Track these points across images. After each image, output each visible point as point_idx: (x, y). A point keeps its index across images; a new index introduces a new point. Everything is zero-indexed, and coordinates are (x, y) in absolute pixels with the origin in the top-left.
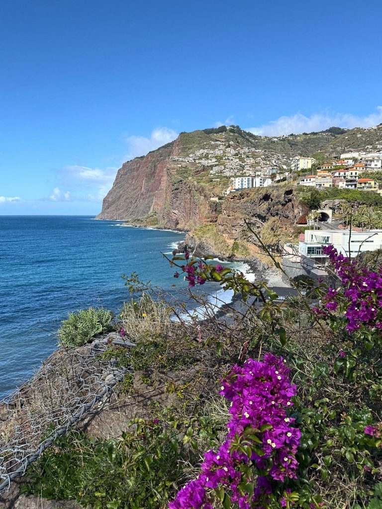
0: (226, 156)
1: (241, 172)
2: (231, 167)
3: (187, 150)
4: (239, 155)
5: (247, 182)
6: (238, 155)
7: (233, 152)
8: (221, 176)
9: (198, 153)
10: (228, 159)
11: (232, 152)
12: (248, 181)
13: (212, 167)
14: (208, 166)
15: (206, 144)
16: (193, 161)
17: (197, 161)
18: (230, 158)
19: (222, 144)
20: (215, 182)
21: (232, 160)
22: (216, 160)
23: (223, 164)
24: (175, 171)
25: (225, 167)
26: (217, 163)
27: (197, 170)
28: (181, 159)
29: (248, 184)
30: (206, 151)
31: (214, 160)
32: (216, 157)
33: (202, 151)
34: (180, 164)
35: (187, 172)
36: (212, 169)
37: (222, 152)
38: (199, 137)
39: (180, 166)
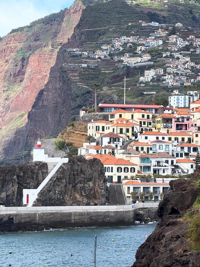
0: (167, 50)
1: (192, 80)
2: (175, 71)
3: (97, 35)
4: (191, 50)
5: (183, 101)
6: (188, 50)
7: (181, 43)
8: (158, 86)
9: (118, 44)
10: (172, 56)
11: (178, 43)
12: (185, 99)
13: (141, 70)
14: (135, 68)
15: (132, 27)
16: (109, 58)
17: (116, 59)
18: (176, 55)
19: (162, 28)
20: (147, 97)
21: (178, 58)
22: (149, 58)
23: (163, 66)
24: (76, 74)
25: (165, 71)
26: (152, 63)
27: (116, 74)
28: (86, 53)
29: (185, 103)
30: (131, 39)
31: (147, 57)
32: (149, 52)
33: (124, 39)
34: (85, 63)
35: (98, 77)
36: (143, 75)
37: (161, 42)
38: (119, 13)
39: (85, 65)
